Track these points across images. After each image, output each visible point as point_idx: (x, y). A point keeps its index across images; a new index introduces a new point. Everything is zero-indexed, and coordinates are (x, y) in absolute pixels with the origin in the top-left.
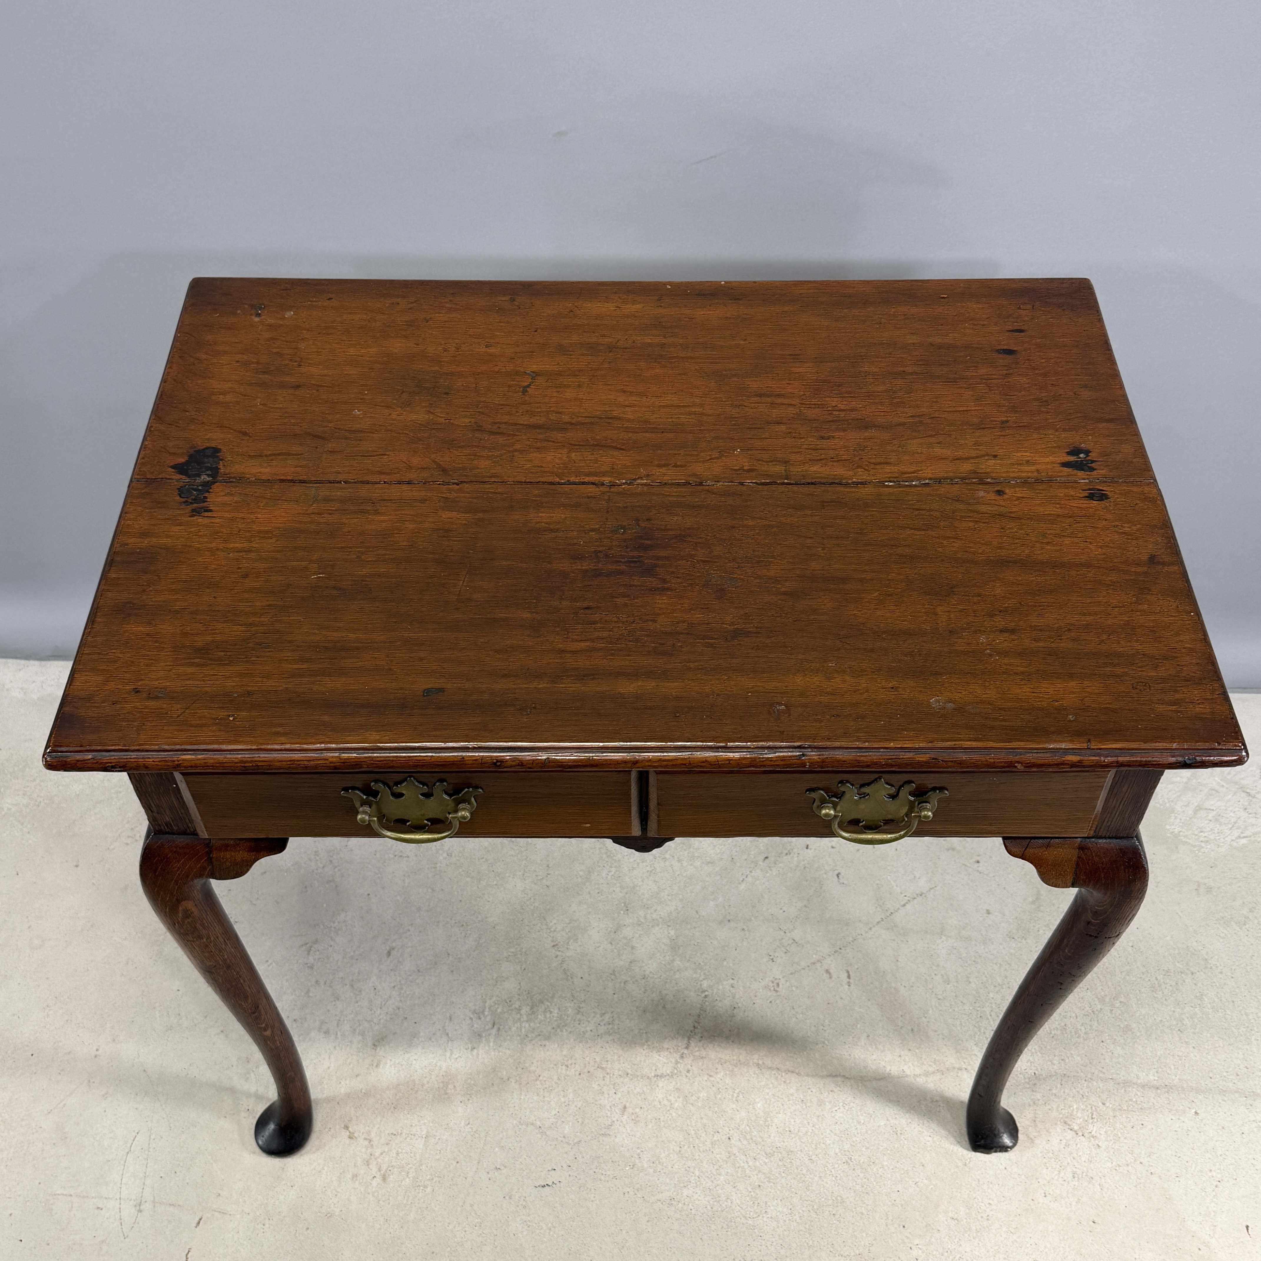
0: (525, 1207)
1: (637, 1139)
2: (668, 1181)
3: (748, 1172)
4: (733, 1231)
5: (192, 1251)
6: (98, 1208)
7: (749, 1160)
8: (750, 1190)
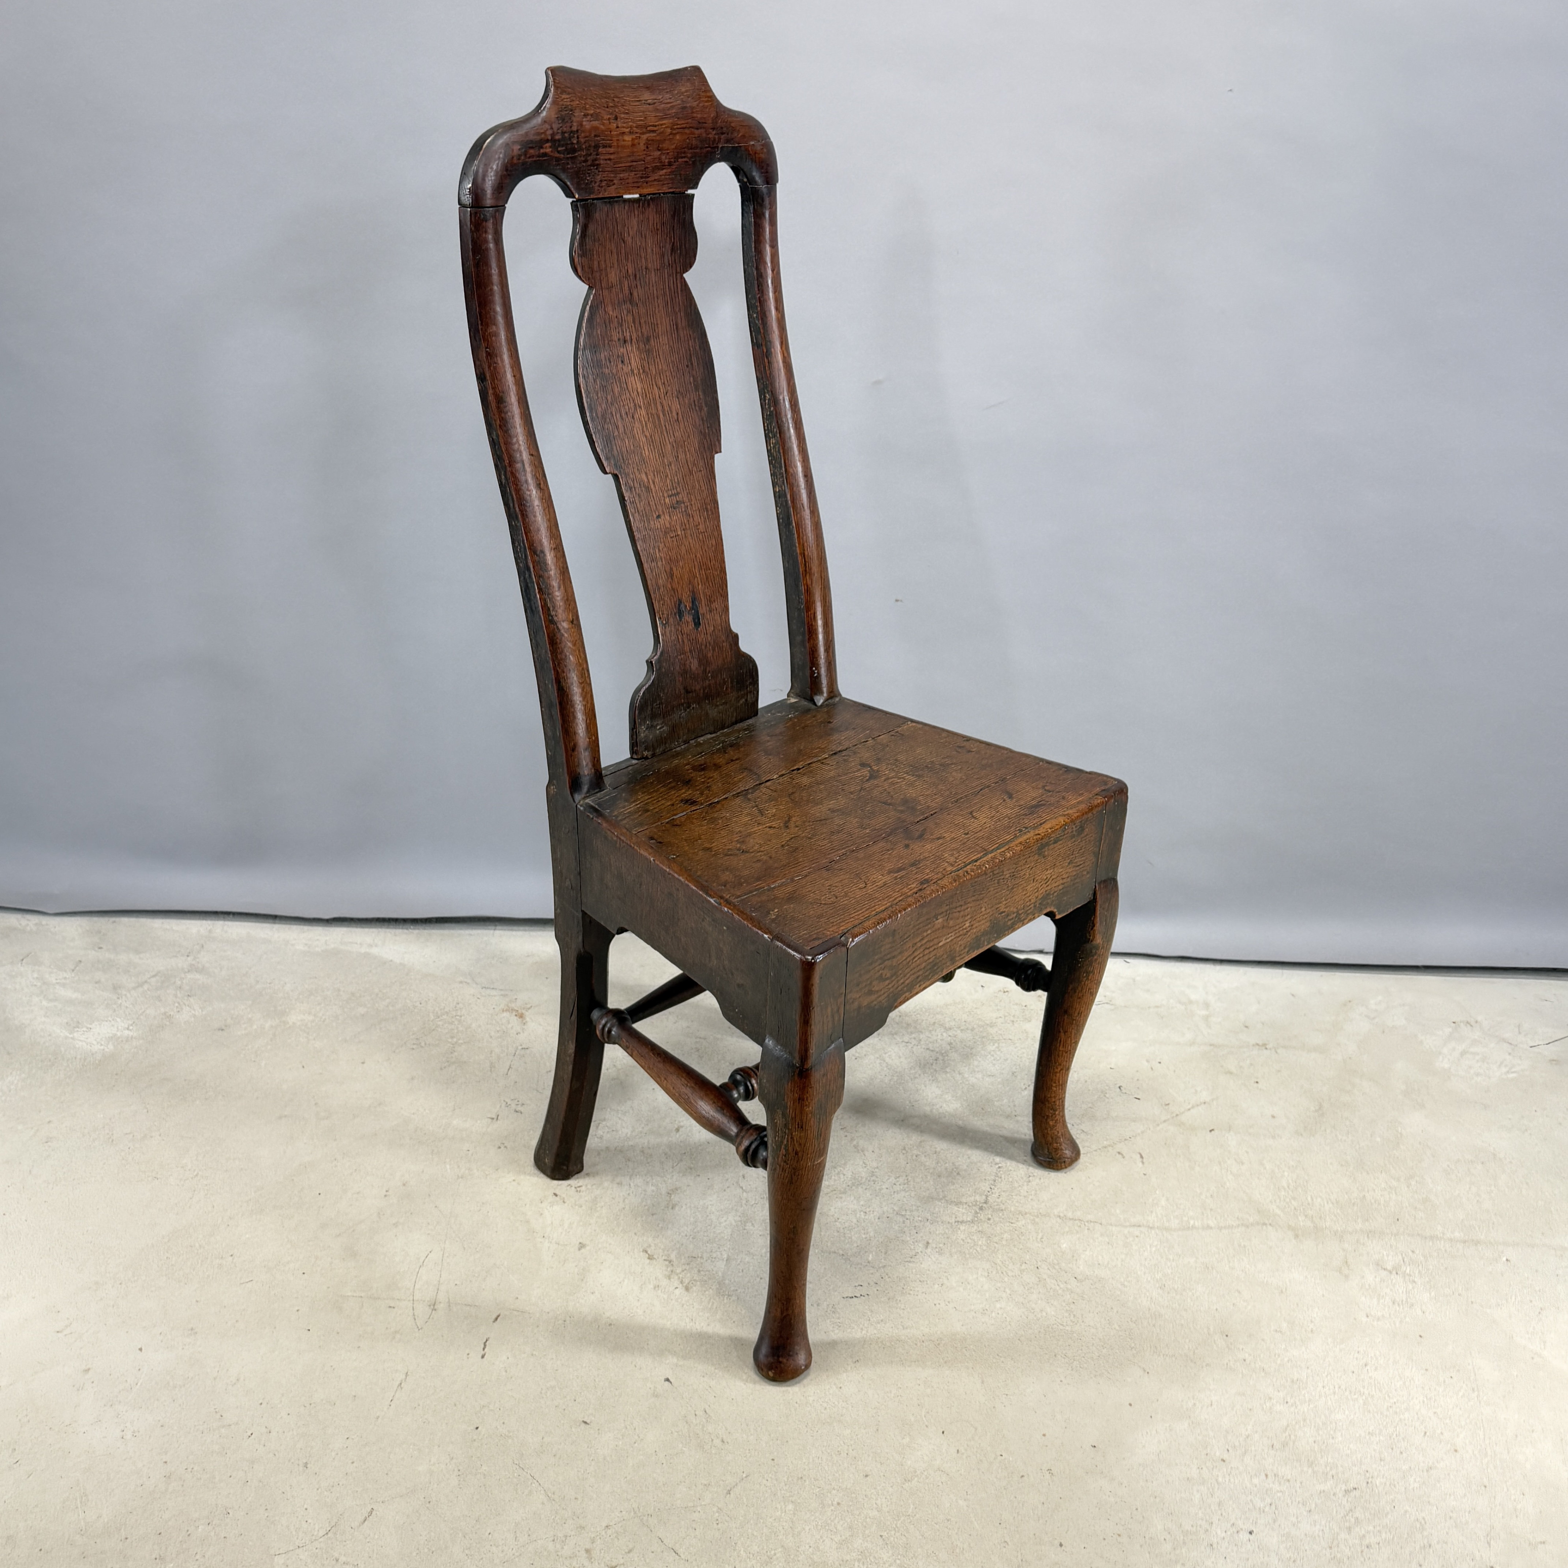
0: (834, 1312)
1: (942, 1266)
2: (979, 1296)
3: (1060, 1292)
4: (1051, 1335)
5: (490, 1340)
6: (390, 1307)
7: (1060, 1283)
8: (1064, 1304)
